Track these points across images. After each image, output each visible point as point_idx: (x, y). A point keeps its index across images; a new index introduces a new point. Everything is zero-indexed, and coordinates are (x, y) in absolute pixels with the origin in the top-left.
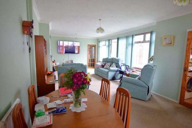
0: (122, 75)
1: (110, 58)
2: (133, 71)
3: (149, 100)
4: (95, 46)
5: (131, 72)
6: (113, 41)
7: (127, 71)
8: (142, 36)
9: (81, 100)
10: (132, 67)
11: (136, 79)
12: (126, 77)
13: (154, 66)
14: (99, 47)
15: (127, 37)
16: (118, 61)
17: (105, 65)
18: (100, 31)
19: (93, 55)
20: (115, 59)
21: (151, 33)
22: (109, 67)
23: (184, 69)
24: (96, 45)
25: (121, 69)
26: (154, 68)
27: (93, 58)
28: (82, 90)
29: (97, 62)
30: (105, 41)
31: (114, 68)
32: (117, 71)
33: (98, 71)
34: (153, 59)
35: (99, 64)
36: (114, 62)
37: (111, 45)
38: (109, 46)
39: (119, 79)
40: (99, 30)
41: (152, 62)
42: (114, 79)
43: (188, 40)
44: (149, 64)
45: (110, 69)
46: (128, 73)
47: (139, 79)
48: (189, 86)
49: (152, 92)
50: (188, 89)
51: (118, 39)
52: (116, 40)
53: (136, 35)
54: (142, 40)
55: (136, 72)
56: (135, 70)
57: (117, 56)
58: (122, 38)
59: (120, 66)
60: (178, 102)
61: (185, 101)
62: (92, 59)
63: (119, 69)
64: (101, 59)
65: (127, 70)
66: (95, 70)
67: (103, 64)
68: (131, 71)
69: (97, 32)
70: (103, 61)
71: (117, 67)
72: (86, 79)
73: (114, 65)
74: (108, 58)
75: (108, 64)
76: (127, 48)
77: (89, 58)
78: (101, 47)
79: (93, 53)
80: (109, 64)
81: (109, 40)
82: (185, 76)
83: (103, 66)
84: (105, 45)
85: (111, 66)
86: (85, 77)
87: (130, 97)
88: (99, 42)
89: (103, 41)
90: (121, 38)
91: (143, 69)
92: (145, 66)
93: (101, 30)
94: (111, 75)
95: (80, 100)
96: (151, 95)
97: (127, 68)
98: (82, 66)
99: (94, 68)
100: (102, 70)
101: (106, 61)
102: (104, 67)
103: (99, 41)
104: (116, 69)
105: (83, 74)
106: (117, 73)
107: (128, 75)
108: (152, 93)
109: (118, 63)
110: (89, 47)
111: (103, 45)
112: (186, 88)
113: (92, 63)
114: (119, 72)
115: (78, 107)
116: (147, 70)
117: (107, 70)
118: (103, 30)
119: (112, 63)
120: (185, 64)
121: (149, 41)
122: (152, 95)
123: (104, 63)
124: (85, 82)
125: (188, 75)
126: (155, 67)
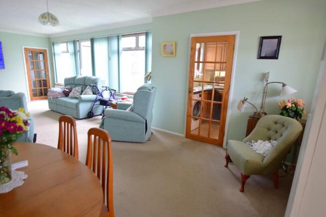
0: (105, 107)
1: (79, 77)
2: (123, 99)
3: (149, 140)
4: (43, 53)
5: (121, 100)
6: (83, 44)
7: (113, 100)
8: (134, 39)
9: (11, 167)
10: (121, 92)
11: (128, 110)
12: (111, 109)
13: (152, 88)
14: (53, 55)
15: (109, 39)
16: (96, 83)
17: (71, 91)
18: (47, 20)
19: (43, 72)
20: (89, 79)
21: (147, 34)
22: (78, 94)
23: (189, 90)
24: (45, 50)
25: (102, 97)
26: (152, 91)
27: (43, 77)
28: (9, 145)
29: (54, 87)
30: (67, 42)
31: (89, 96)
32: (96, 101)
33: (57, 104)
34: (150, 78)
35: (58, 89)
36: (89, 84)
37: (79, 51)
38: (75, 54)
39: (101, 115)
40: (46, 18)
41: (150, 82)
42: (90, 115)
43: (191, 50)
44: (146, 85)
45: (81, 97)
46: (114, 102)
47: (132, 110)
48: (195, 112)
49: (152, 127)
50: (195, 117)
51: (92, 41)
52: (89, 43)
53: (124, 36)
54: (134, 45)
55: (128, 99)
56: (126, 97)
57: (94, 74)
58: (101, 39)
59: (101, 91)
60: (184, 135)
61: (192, 133)
62: (40, 81)
63: (100, 97)
64: (61, 80)
65: (114, 98)
66: (49, 103)
67: (67, 90)
68: (119, 99)
69: (41, 21)
70: (66, 85)
71: (94, 94)
72: (14, 122)
73: (89, 90)
74: (76, 77)
75: (77, 88)
76: (109, 59)
77: (33, 78)
78: (59, 54)
79: (42, 67)
80: (79, 89)
81: (74, 42)
82: (190, 99)
83: (66, 94)
84: (68, 52)
85: (84, 92)
86: (11, 117)
87: (110, 140)
88: (53, 44)
89: (62, 42)
90: (97, 39)
91: (136, 93)
92: (139, 89)
93: (51, 19)
94: (84, 109)
95: (6, 167)
96: (152, 133)
97: (113, 94)
98: (9, 96)
99: (46, 98)
100: (65, 102)
101: (71, 83)
102: (69, 95)
103: (52, 41)
104: (94, 97)
105: (4, 113)
106: (95, 104)
107: (114, 106)
108: (153, 129)
109: (96, 86)
110: (31, 54)
111: (63, 52)
112: (192, 116)
113: (41, 90)
114: (98, 103)
115: (5, 183)
116: (142, 95)
117: (75, 101)
118: (55, 19)
119: (84, 87)
120: (190, 82)
121: (144, 47)
122: (154, 132)
123: (69, 87)
124: (12, 127)
125: (194, 98)
126: (154, 89)
